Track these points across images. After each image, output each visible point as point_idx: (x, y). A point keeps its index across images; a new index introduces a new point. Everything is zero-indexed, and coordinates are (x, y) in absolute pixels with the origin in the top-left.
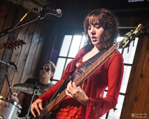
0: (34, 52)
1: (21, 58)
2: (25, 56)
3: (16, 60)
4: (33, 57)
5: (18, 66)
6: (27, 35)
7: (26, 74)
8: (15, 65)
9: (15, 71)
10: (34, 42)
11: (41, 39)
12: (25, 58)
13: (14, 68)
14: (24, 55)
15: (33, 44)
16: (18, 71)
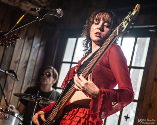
0: (34, 58)
1: (21, 65)
2: (25, 63)
3: (16, 67)
4: (34, 63)
5: (17, 74)
6: (26, 40)
7: (27, 83)
8: (14, 73)
9: (15, 80)
10: (34, 47)
11: (42, 43)
12: (25, 65)
13: (14, 77)
14: (24, 62)
15: (33, 50)
16: (18, 79)
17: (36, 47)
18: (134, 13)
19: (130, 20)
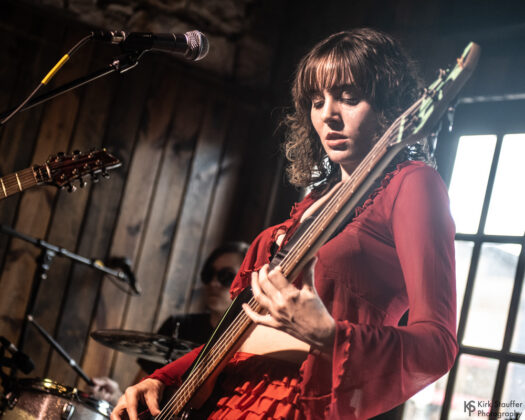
0: (200, 216)
1: (153, 239)
2: (165, 233)
3: (133, 247)
4: (198, 234)
5: (139, 275)
6: (169, 151)
7: (174, 303)
8: (126, 269)
9: (129, 294)
10: (198, 177)
11: (226, 163)
12: (165, 239)
13: (123, 280)
14: (163, 228)
15: (194, 186)
16: (139, 288)
17: (204, 176)
18: (454, 75)
19: (440, 97)
